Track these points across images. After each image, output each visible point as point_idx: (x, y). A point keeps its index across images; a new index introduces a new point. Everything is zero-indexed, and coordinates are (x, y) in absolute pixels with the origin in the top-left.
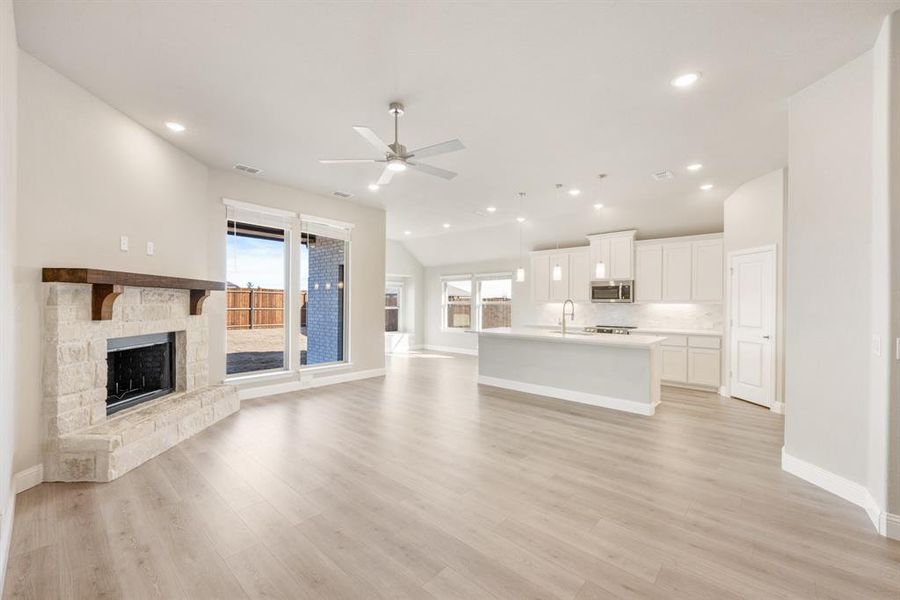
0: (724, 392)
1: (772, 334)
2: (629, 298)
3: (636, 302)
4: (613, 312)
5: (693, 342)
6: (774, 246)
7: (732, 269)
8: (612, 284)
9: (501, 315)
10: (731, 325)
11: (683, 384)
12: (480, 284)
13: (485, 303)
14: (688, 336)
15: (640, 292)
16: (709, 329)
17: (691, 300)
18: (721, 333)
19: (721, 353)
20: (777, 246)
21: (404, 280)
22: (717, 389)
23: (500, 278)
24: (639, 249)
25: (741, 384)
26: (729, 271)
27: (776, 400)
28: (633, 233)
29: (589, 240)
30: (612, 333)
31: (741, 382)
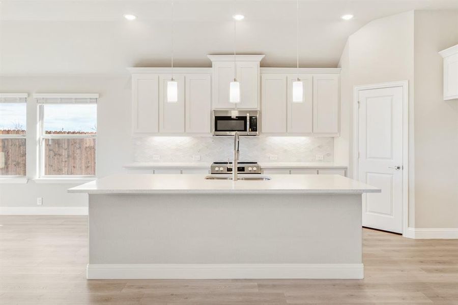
2: (256, 130)
6: (406, 83)
7: (359, 102)
8: (234, 114)
9: (65, 153)
10: (359, 157)
12: (41, 109)
13: (49, 136)
16: (320, 161)
18: (344, 164)
20: (409, 82)
25: (368, 213)
26: (356, 105)
27: (408, 226)
28: (260, 58)
29: (212, 60)
30: (244, 171)
31: (369, 211)
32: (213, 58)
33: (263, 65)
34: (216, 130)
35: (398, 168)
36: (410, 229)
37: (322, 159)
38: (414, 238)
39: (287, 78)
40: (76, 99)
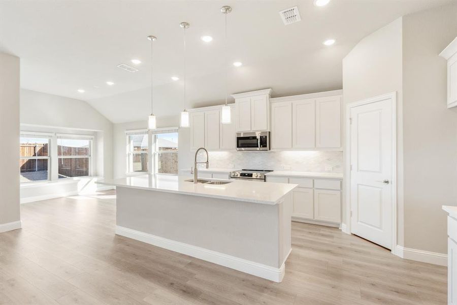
0: (344, 228)
1: (393, 179)
2: (266, 146)
3: (271, 150)
4: (254, 159)
5: (318, 184)
6: (393, 95)
7: (350, 119)
10: (351, 169)
11: (310, 220)
13: (160, 151)
14: (314, 179)
15: (275, 142)
16: (329, 171)
17: (315, 148)
18: (341, 175)
19: (341, 193)
20: (397, 93)
21: (95, 134)
22: (339, 225)
23: (169, 131)
24: (274, 105)
25: (359, 223)
26: (348, 121)
27: (397, 244)
28: (268, 91)
29: (235, 98)
30: (252, 176)
31: (360, 221)
32: (234, 96)
33: (273, 96)
34: (238, 147)
35: (387, 182)
36: (398, 246)
37: (331, 170)
38: (402, 257)
39: (292, 104)
40: (169, 130)
